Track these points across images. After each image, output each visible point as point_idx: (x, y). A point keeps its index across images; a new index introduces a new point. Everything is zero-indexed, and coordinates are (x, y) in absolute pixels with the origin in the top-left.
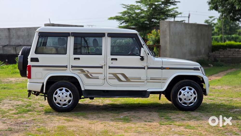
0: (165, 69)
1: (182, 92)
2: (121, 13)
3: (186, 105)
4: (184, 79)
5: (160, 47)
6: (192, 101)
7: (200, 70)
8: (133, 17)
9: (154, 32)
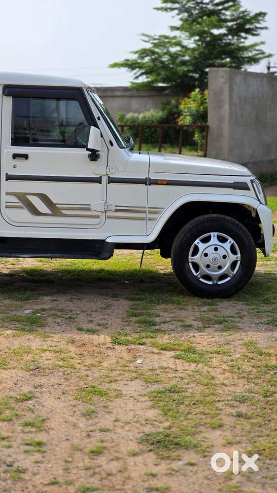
0: (157, 184)
1: (202, 246)
2: (136, 53)
3: (211, 283)
4: (208, 213)
5: (206, 130)
6: (226, 273)
7: (250, 190)
8: (163, 62)
9: (196, 95)
